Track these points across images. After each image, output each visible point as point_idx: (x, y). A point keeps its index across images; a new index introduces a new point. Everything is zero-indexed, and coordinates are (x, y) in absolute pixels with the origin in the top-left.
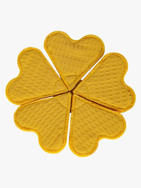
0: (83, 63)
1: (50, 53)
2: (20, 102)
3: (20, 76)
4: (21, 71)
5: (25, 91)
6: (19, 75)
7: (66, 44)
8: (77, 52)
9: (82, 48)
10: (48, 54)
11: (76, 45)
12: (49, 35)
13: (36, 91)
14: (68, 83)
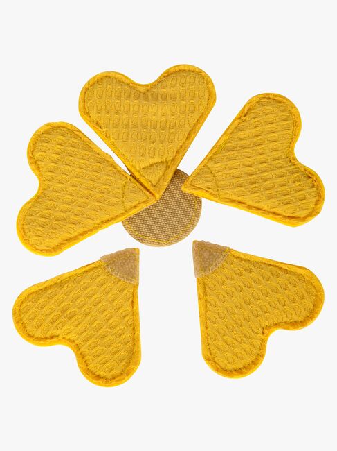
0: (174, 130)
1: (97, 125)
2: (53, 248)
3: (41, 191)
4: (42, 179)
5: (60, 223)
6: (39, 190)
7: (128, 98)
8: (154, 110)
9: (165, 98)
10: (94, 128)
11: (149, 94)
12: (87, 87)
13: (85, 216)
14: (150, 182)
